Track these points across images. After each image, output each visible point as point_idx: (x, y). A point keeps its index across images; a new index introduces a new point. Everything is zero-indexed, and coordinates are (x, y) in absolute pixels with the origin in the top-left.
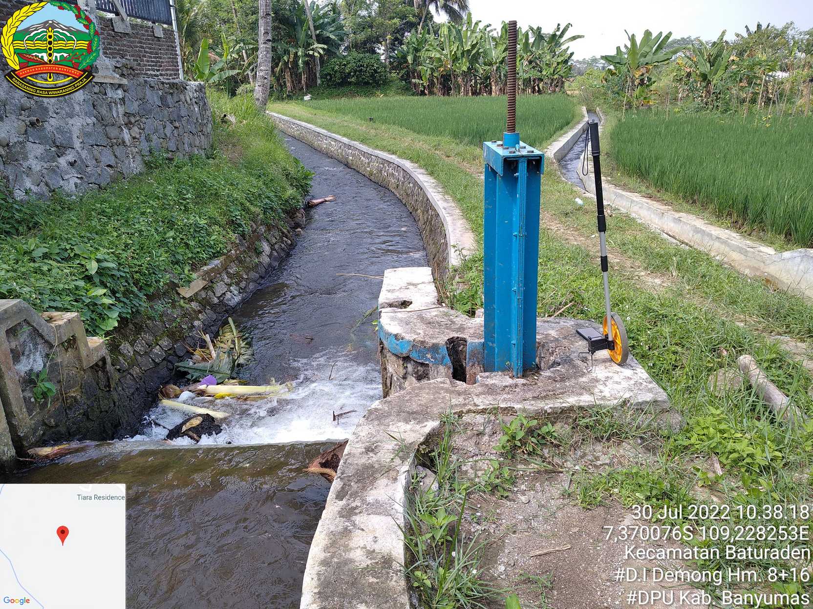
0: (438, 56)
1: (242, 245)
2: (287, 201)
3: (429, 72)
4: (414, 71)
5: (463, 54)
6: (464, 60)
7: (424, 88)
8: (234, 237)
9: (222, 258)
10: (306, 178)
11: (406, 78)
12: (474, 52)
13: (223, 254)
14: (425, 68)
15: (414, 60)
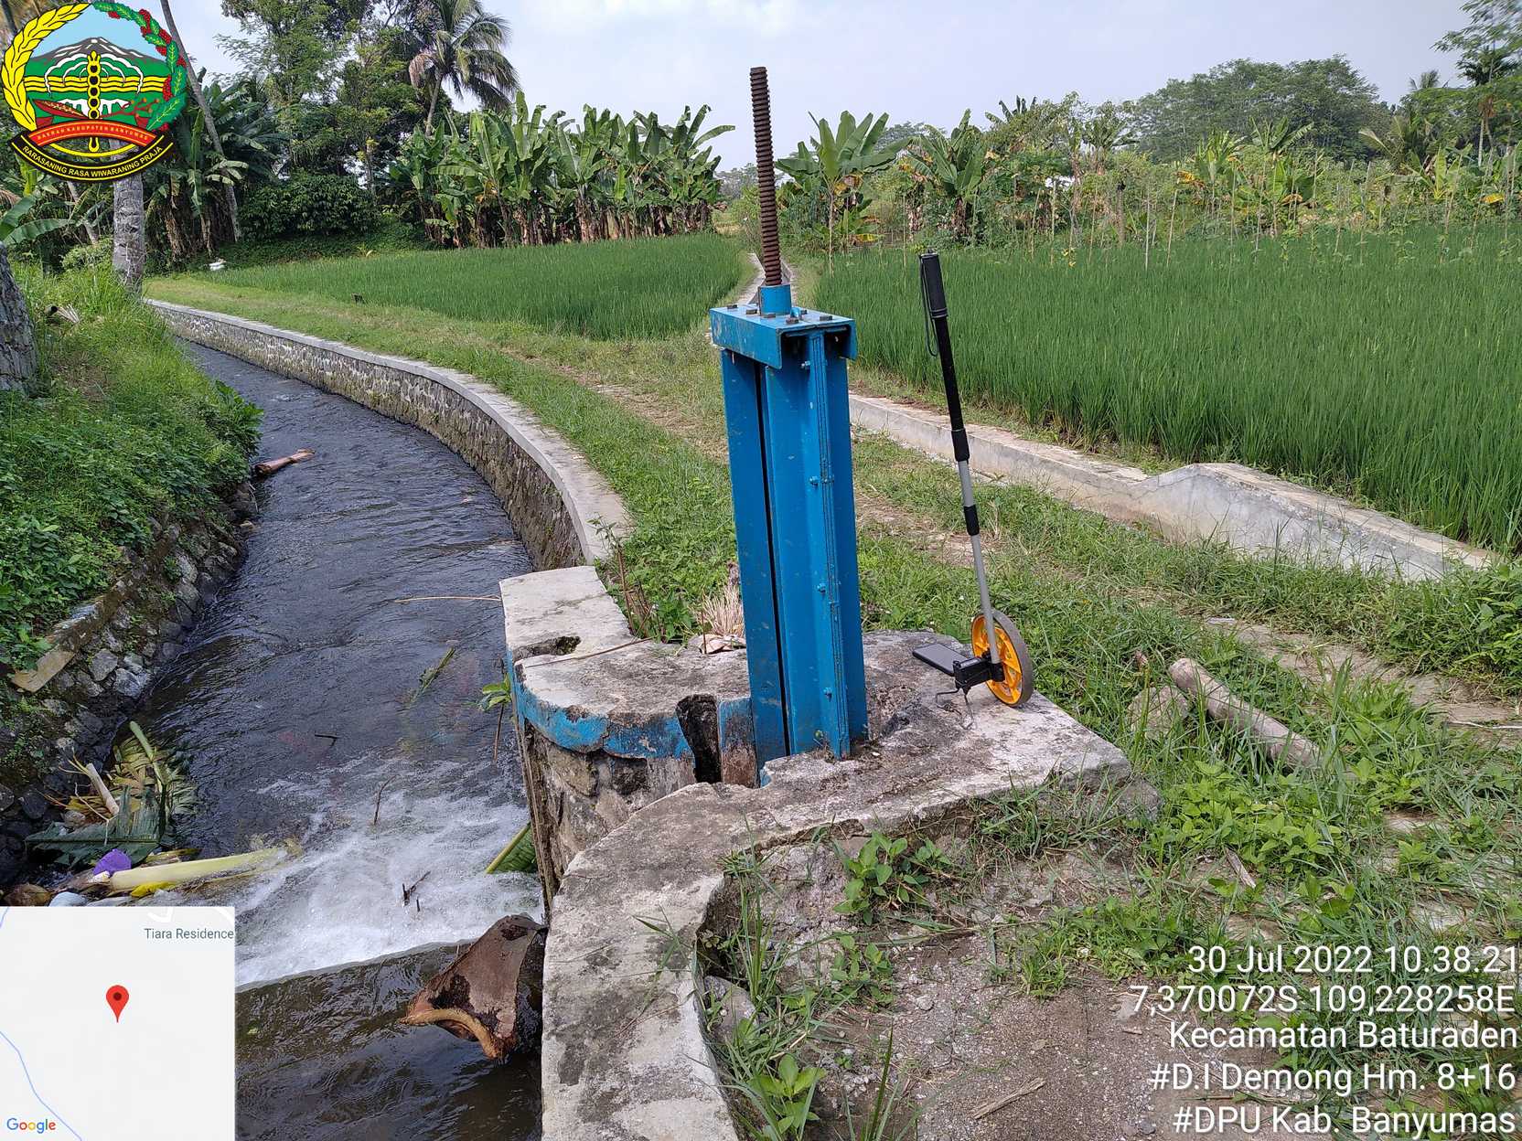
0: (471, 173)
1: (137, 567)
2: (215, 469)
3: (457, 204)
4: (428, 203)
5: (518, 168)
6: (522, 179)
7: (451, 233)
8: (118, 552)
9: (99, 600)
10: (246, 420)
11: (415, 216)
12: (538, 163)
13: (101, 591)
14: (450, 197)
15: (426, 184)
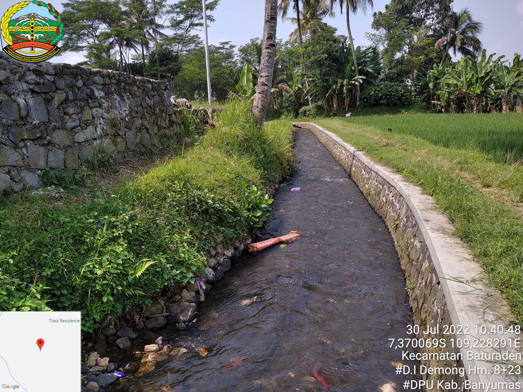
0: (455, 82)
3: (447, 95)
4: (434, 94)
5: (477, 81)
6: (478, 85)
7: (442, 107)
11: (428, 100)
12: (487, 78)
14: (444, 92)
15: (435, 86)
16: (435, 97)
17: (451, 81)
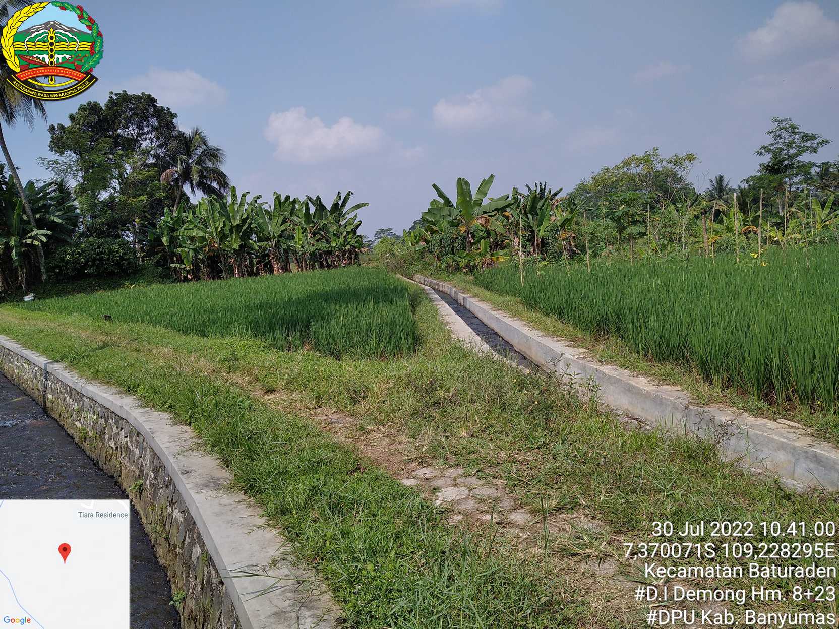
0: (201, 234)
3: (191, 254)
4: (173, 254)
5: (231, 230)
6: (234, 237)
7: (188, 272)
11: (163, 263)
12: (244, 228)
14: (187, 250)
15: (171, 242)
16: (175, 258)
17: (194, 233)
